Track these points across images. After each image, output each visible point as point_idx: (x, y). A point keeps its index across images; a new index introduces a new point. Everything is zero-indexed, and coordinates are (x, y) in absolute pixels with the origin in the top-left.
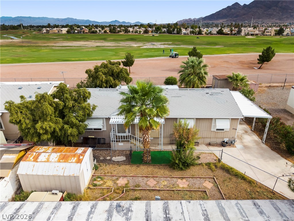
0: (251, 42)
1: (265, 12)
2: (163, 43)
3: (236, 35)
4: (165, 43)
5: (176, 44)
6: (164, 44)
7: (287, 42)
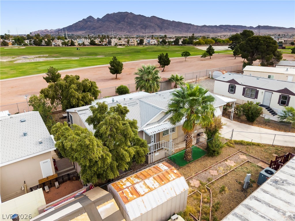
0: (125, 51)
1: (117, 26)
2: (37, 56)
3: (107, 46)
4: (40, 55)
5: (54, 56)
6: (39, 57)
7: (150, 50)
